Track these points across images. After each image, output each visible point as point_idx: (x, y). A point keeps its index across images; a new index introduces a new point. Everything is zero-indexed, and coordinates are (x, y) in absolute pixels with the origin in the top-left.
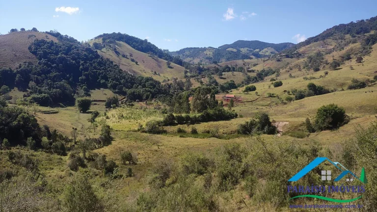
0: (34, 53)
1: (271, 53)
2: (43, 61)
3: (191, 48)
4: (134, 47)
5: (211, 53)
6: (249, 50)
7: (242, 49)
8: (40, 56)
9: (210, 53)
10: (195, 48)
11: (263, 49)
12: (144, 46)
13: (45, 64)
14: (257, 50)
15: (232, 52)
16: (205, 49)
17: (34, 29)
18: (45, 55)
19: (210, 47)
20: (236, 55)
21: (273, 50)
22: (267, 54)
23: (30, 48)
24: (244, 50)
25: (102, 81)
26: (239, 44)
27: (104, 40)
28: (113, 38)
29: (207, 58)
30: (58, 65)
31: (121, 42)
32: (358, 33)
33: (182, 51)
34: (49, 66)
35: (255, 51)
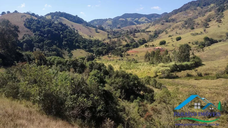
0: (29, 28)
1: (146, 20)
2: (37, 33)
3: (98, 20)
5: (111, 22)
6: (132, 19)
7: (127, 19)
8: (34, 30)
9: (110, 22)
10: (100, 19)
11: (140, 18)
12: (76, 20)
13: (40, 35)
14: (137, 19)
15: (123, 21)
16: (106, 20)
17: (16, 12)
18: (38, 29)
19: (109, 18)
20: (125, 23)
21: (146, 18)
22: (143, 21)
23: (25, 25)
24: (129, 19)
25: (77, 44)
26: (126, 16)
27: (52, 17)
29: (109, 25)
30: (48, 35)
31: (62, 18)
32: (204, 6)
33: (93, 21)
34: (42, 36)
35: (136, 19)
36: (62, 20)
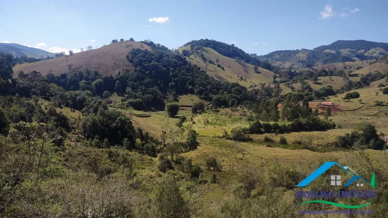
0: (131, 61)
1: (380, 53)
2: (138, 68)
3: (282, 51)
4: (220, 53)
5: (305, 56)
6: (351, 52)
7: (342, 51)
8: (136, 64)
9: (303, 57)
10: (285, 51)
11: (369, 50)
12: (231, 51)
13: (139, 71)
14: (362, 51)
15: (330, 53)
16: (297, 52)
17: (132, 40)
18: (140, 63)
19: (304, 49)
20: (335, 58)
21: (382, 50)
22: (375, 55)
23: (127, 57)
24: (345, 52)
25: (190, 87)
26: (339, 44)
27: (192, 47)
28: (201, 45)
29: (300, 62)
30: (151, 72)
31: (208, 49)
33: (271, 55)
34: (143, 73)
35: (359, 52)
36: (207, 52)
